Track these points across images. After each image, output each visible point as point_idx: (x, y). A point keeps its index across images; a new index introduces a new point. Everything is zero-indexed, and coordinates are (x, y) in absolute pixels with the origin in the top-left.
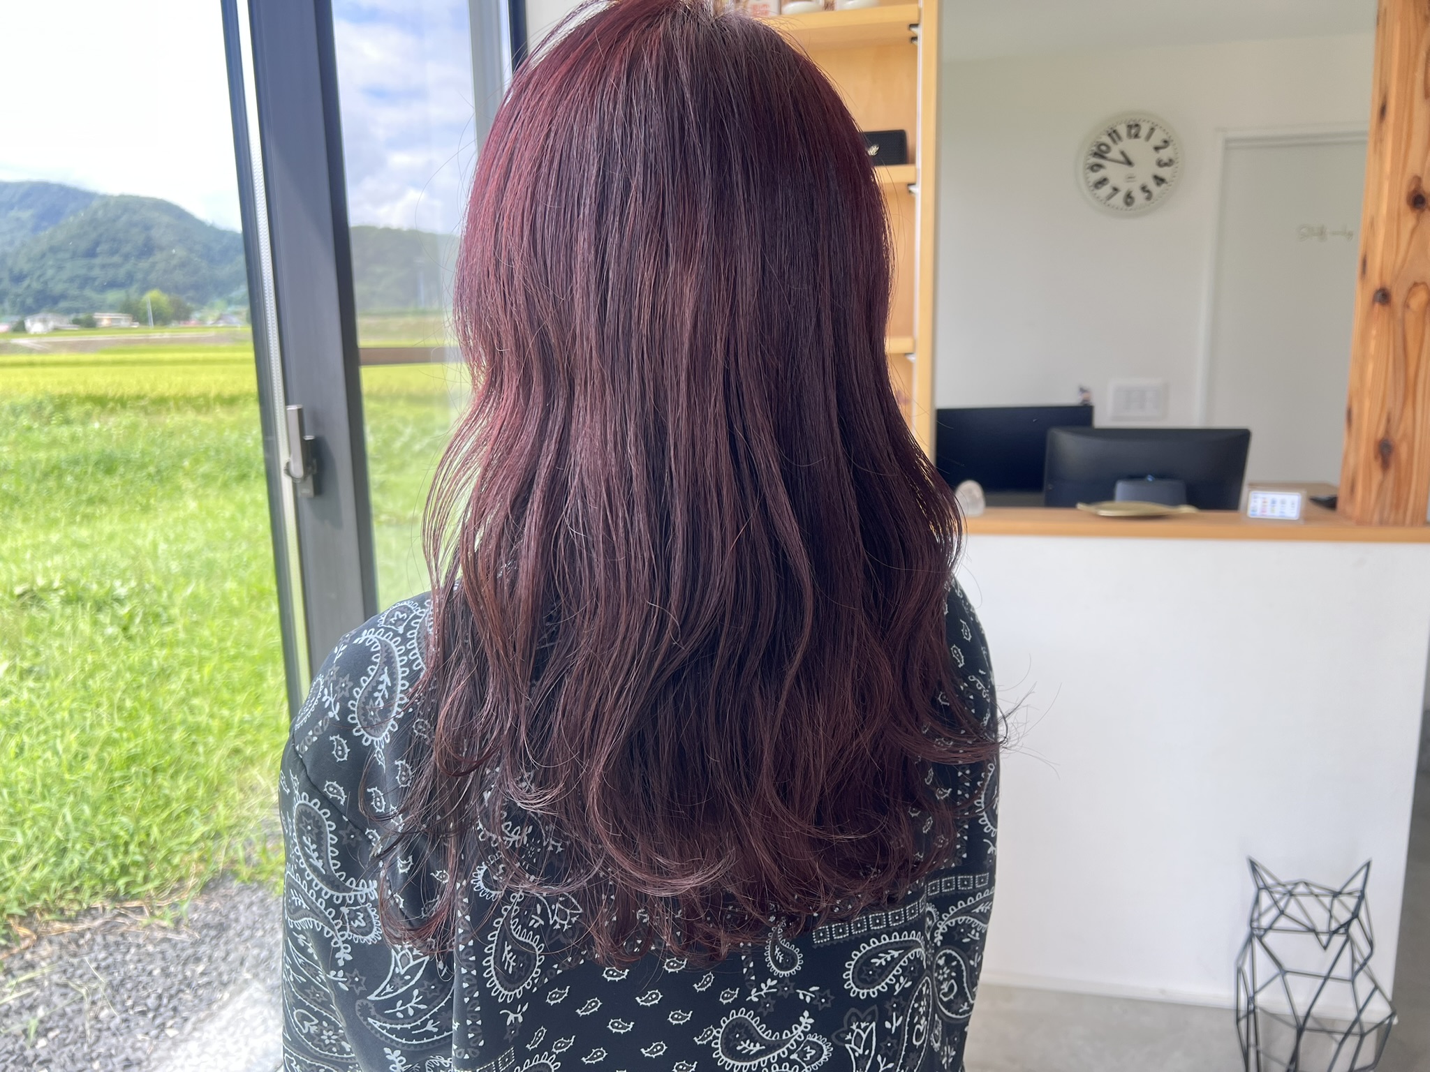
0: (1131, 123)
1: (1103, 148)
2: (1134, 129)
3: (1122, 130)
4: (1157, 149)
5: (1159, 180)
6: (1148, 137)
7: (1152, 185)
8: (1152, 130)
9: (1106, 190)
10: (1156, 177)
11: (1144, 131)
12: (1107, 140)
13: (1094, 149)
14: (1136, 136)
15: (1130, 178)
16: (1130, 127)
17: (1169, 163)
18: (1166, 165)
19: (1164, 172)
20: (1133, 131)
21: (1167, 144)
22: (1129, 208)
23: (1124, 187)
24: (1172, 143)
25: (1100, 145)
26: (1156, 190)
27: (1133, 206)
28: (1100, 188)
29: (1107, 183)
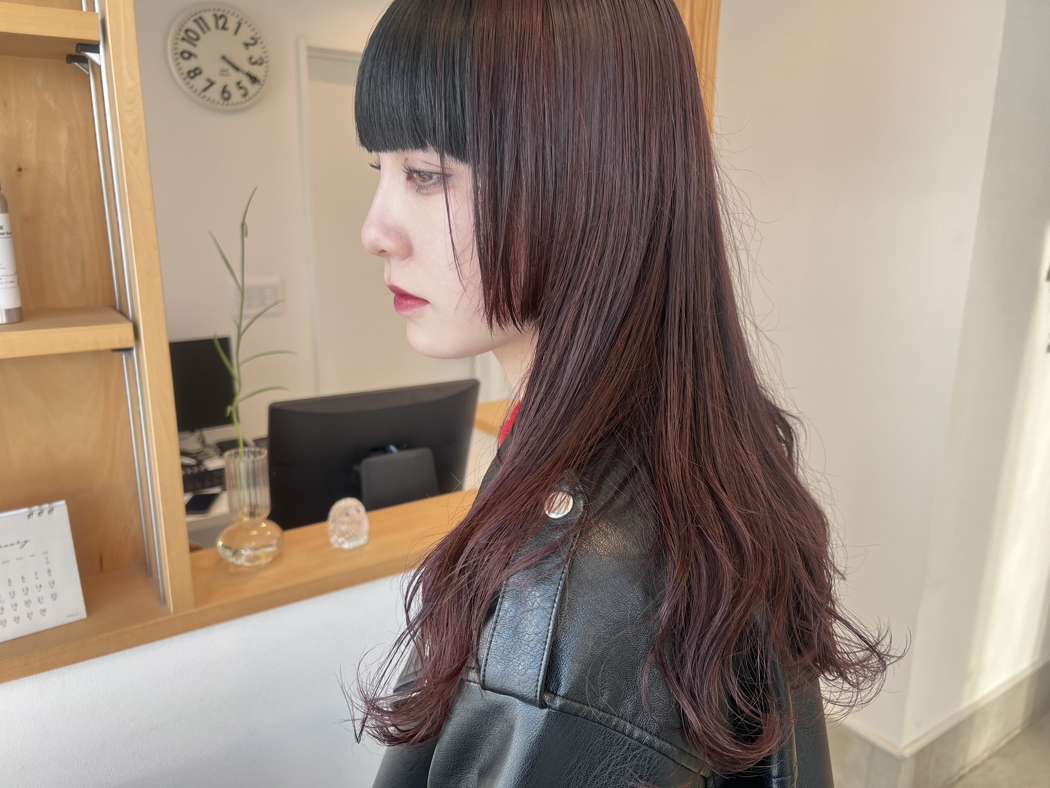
0: (219, 14)
1: (192, 35)
2: (221, 20)
3: (210, 20)
5: (254, 80)
6: (236, 32)
8: (239, 25)
9: (200, 82)
10: (250, 76)
11: (232, 24)
12: (195, 27)
13: (182, 34)
14: (224, 28)
16: (215, 15)
17: (259, 62)
18: (255, 63)
21: (255, 41)
22: (226, 103)
23: (220, 83)
24: (259, 41)
25: (187, 31)
26: (252, 89)
27: (230, 101)
28: (193, 78)
29: (200, 73)
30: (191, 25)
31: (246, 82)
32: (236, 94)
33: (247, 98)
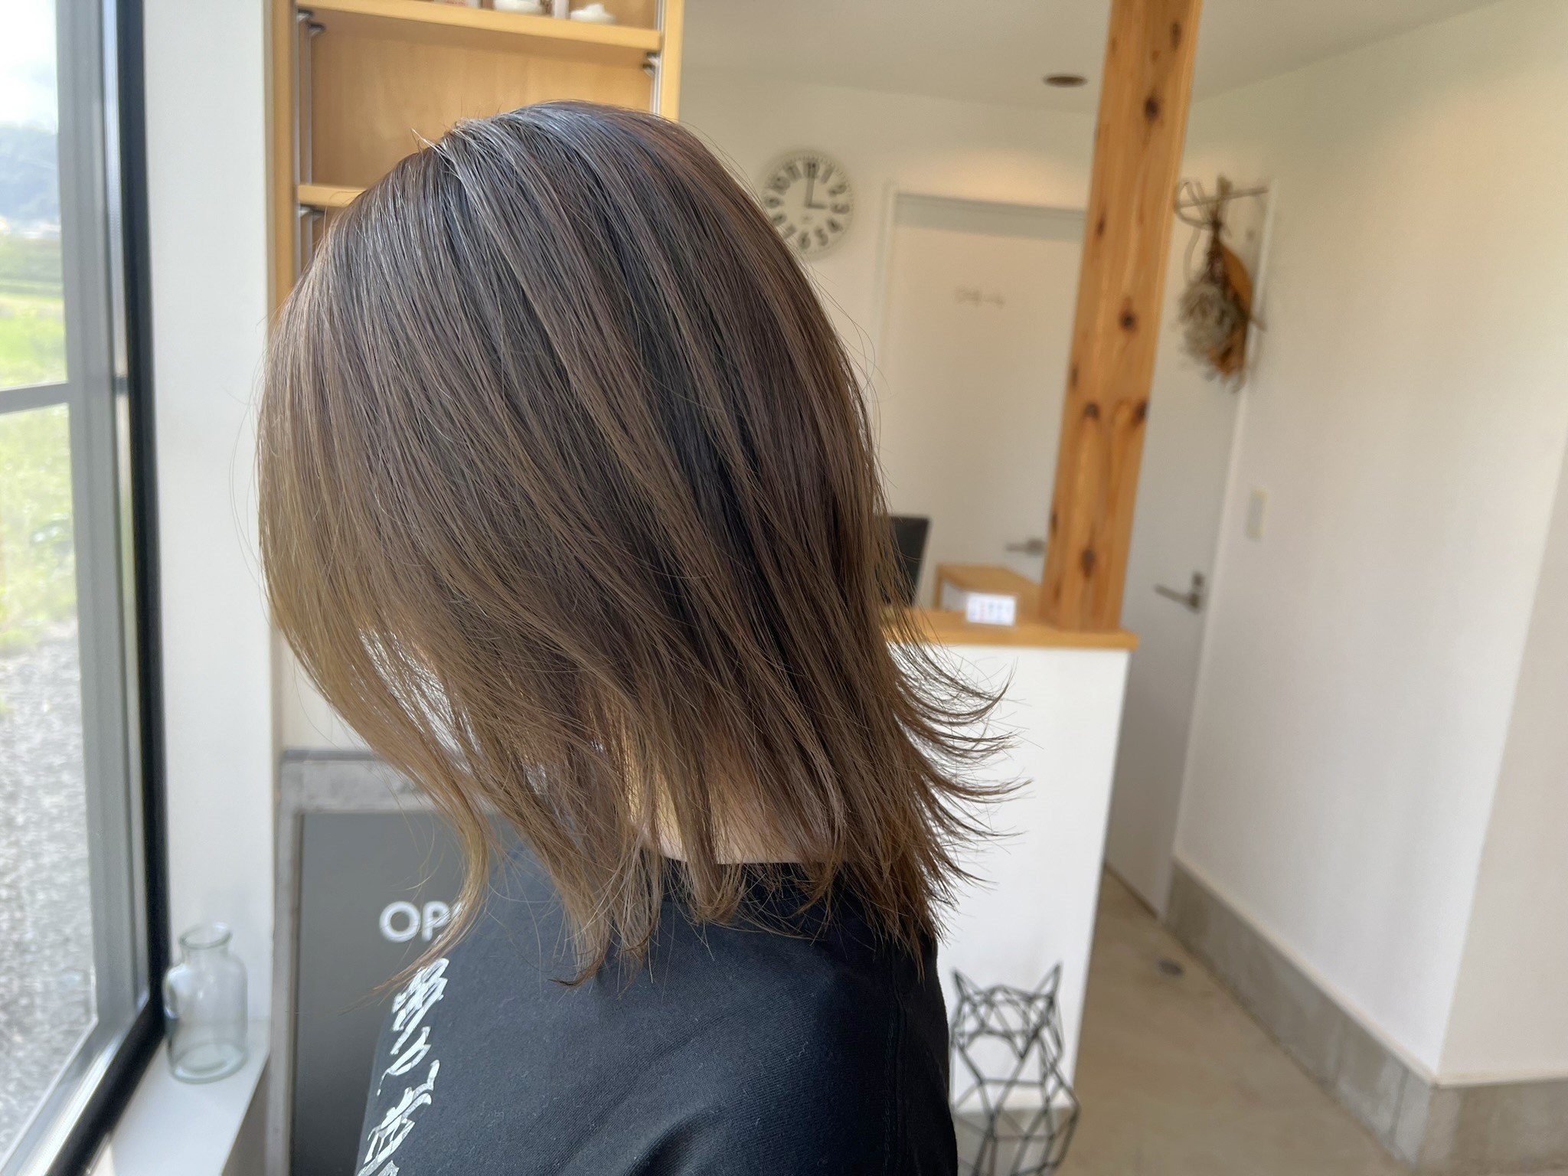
0: (809, 161)
1: (780, 184)
2: (811, 168)
4: (833, 192)
5: (834, 226)
6: (825, 179)
8: (828, 173)
10: (832, 223)
11: (821, 172)
13: (773, 182)
14: (814, 175)
15: (806, 219)
16: (808, 165)
17: (844, 209)
18: (841, 210)
19: (839, 218)
21: (840, 189)
22: (804, 251)
23: (800, 228)
24: (848, 189)
25: (779, 179)
26: (831, 236)
27: (809, 250)
29: (785, 220)
30: (783, 174)
31: (826, 230)
32: (814, 240)
33: (826, 246)
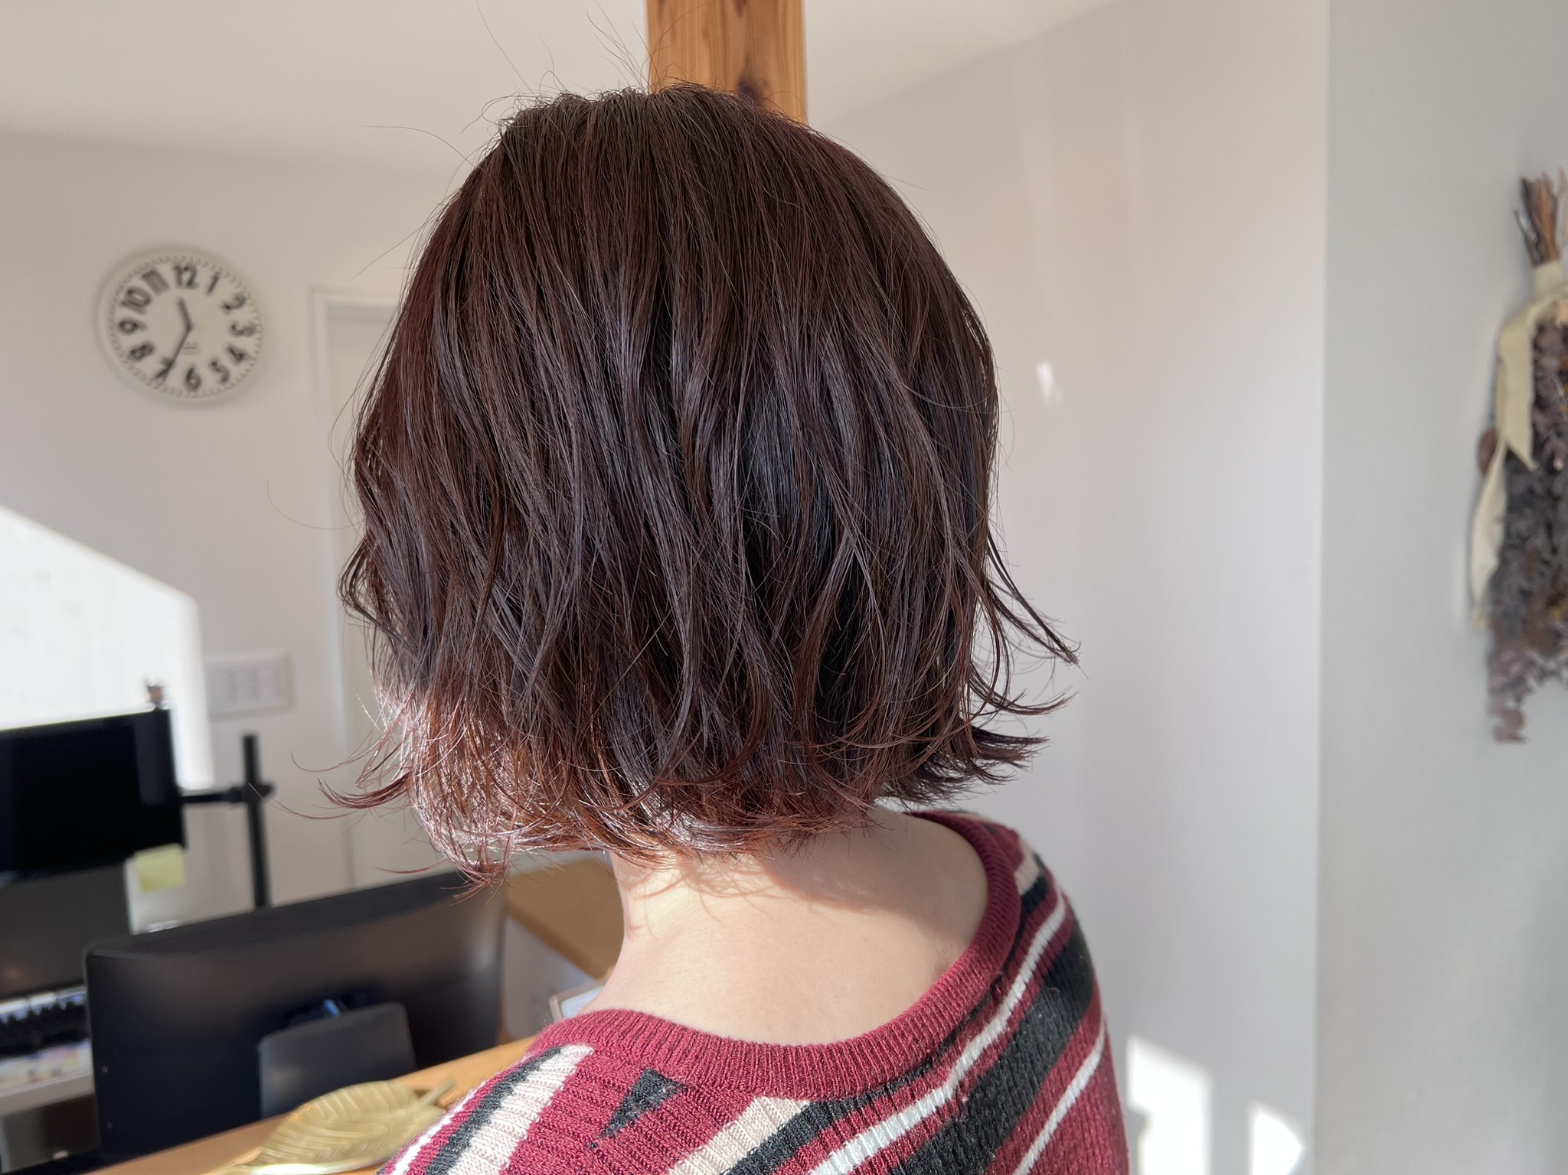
0: (183, 265)
1: (138, 297)
2: (186, 274)
3: (167, 273)
4: (228, 307)
5: (239, 356)
6: (211, 289)
7: (226, 361)
8: (215, 280)
9: (151, 364)
10: (232, 351)
11: (203, 278)
12: (143, 285)
13: (122, 296)
14: (191, 283)
15: (190, 348)
16: (179, 271)
17: (249, 330)
18: (241, 333)
20: (186, 277)
21: (240, 302)
22: (193, 394)
23: (183, 365)
25: (130, 292)
27: (200, 391)
28: (140, 358)
29: (151, 351)
30: (138, 283)
32: (209, 379)
33: (228, 384)
